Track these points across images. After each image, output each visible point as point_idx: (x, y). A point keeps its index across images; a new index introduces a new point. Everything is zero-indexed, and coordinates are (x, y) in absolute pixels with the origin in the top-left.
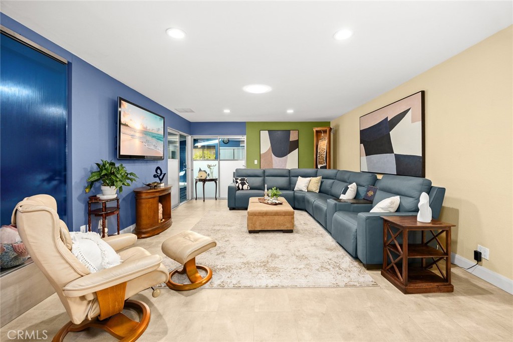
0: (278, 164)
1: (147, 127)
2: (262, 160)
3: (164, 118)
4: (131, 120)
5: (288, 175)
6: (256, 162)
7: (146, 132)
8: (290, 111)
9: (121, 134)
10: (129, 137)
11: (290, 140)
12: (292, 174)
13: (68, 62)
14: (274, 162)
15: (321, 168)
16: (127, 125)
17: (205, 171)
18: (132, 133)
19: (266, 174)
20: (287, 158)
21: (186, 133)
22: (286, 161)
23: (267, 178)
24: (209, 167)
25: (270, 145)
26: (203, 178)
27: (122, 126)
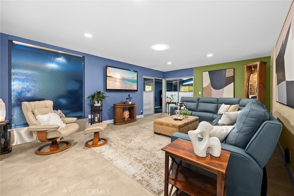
0: (216, 94)
1: (124, 77)
2: (204, 92)
3: (137, 72)
4: (114, 74)
5: (216, 102)
6: (200, 93)
7: (124, 79)
8: (210, 55)
9: (107, 80)
10: (113, 82)
11: (226, 76)
12: (219, 102)
13: (83, 56)
14: (212, 93)
15: (252, 98)
16: (111, 77)
17: (170, 98)
18: (115, 80)
19: (200, 101)
20: (223, 90)
21: (162, 78)
22: (222, 92)
23: (200, 103)
24: (172, 96)
25: (210, 81)
26: (169, 101)
27: (107, 77)
